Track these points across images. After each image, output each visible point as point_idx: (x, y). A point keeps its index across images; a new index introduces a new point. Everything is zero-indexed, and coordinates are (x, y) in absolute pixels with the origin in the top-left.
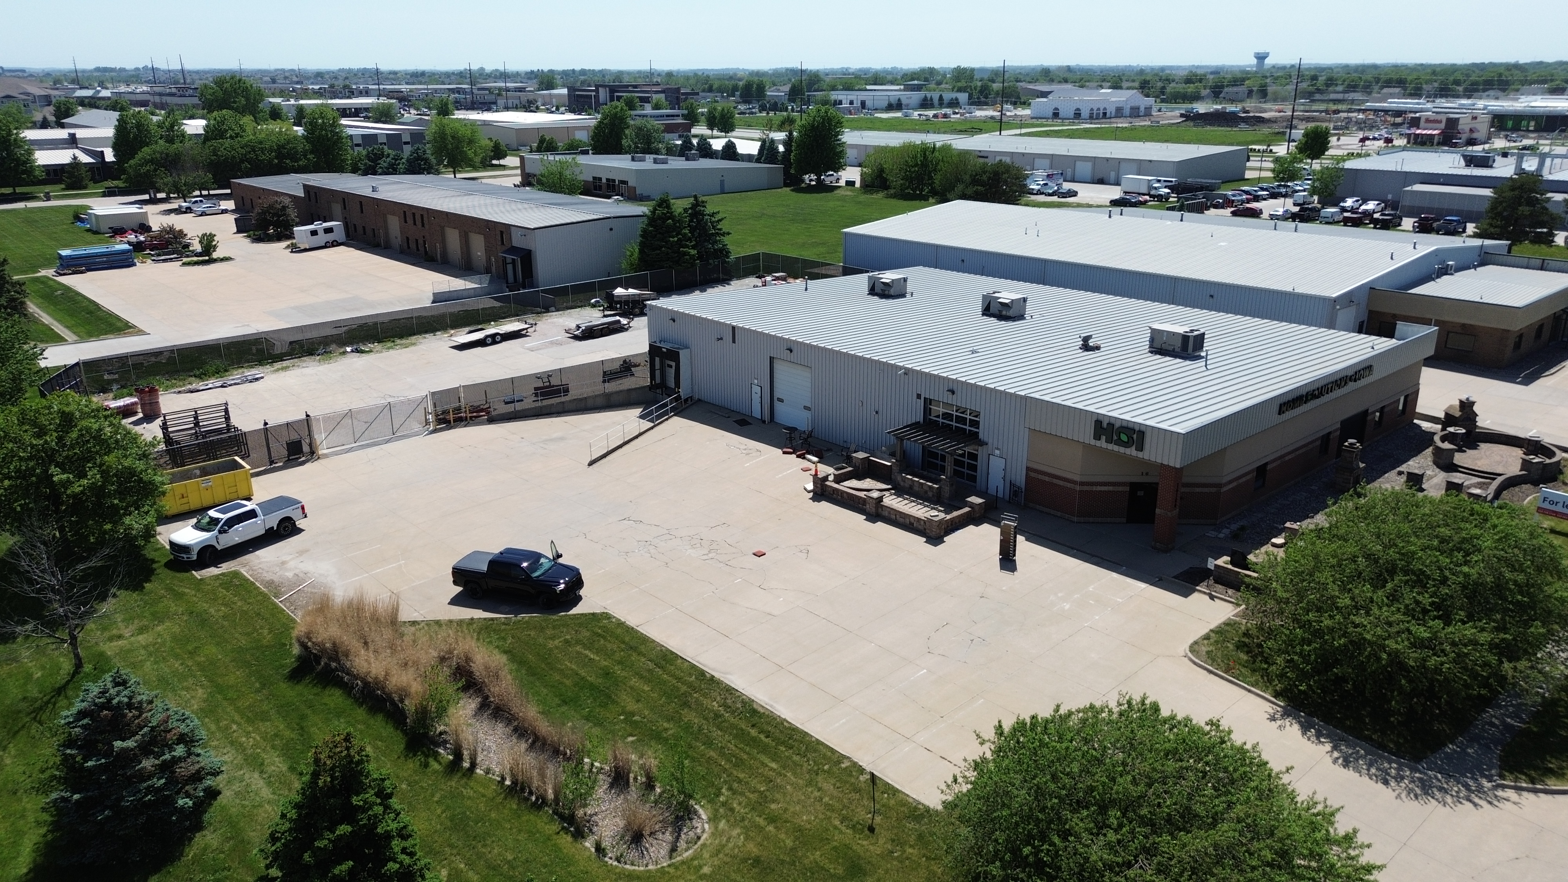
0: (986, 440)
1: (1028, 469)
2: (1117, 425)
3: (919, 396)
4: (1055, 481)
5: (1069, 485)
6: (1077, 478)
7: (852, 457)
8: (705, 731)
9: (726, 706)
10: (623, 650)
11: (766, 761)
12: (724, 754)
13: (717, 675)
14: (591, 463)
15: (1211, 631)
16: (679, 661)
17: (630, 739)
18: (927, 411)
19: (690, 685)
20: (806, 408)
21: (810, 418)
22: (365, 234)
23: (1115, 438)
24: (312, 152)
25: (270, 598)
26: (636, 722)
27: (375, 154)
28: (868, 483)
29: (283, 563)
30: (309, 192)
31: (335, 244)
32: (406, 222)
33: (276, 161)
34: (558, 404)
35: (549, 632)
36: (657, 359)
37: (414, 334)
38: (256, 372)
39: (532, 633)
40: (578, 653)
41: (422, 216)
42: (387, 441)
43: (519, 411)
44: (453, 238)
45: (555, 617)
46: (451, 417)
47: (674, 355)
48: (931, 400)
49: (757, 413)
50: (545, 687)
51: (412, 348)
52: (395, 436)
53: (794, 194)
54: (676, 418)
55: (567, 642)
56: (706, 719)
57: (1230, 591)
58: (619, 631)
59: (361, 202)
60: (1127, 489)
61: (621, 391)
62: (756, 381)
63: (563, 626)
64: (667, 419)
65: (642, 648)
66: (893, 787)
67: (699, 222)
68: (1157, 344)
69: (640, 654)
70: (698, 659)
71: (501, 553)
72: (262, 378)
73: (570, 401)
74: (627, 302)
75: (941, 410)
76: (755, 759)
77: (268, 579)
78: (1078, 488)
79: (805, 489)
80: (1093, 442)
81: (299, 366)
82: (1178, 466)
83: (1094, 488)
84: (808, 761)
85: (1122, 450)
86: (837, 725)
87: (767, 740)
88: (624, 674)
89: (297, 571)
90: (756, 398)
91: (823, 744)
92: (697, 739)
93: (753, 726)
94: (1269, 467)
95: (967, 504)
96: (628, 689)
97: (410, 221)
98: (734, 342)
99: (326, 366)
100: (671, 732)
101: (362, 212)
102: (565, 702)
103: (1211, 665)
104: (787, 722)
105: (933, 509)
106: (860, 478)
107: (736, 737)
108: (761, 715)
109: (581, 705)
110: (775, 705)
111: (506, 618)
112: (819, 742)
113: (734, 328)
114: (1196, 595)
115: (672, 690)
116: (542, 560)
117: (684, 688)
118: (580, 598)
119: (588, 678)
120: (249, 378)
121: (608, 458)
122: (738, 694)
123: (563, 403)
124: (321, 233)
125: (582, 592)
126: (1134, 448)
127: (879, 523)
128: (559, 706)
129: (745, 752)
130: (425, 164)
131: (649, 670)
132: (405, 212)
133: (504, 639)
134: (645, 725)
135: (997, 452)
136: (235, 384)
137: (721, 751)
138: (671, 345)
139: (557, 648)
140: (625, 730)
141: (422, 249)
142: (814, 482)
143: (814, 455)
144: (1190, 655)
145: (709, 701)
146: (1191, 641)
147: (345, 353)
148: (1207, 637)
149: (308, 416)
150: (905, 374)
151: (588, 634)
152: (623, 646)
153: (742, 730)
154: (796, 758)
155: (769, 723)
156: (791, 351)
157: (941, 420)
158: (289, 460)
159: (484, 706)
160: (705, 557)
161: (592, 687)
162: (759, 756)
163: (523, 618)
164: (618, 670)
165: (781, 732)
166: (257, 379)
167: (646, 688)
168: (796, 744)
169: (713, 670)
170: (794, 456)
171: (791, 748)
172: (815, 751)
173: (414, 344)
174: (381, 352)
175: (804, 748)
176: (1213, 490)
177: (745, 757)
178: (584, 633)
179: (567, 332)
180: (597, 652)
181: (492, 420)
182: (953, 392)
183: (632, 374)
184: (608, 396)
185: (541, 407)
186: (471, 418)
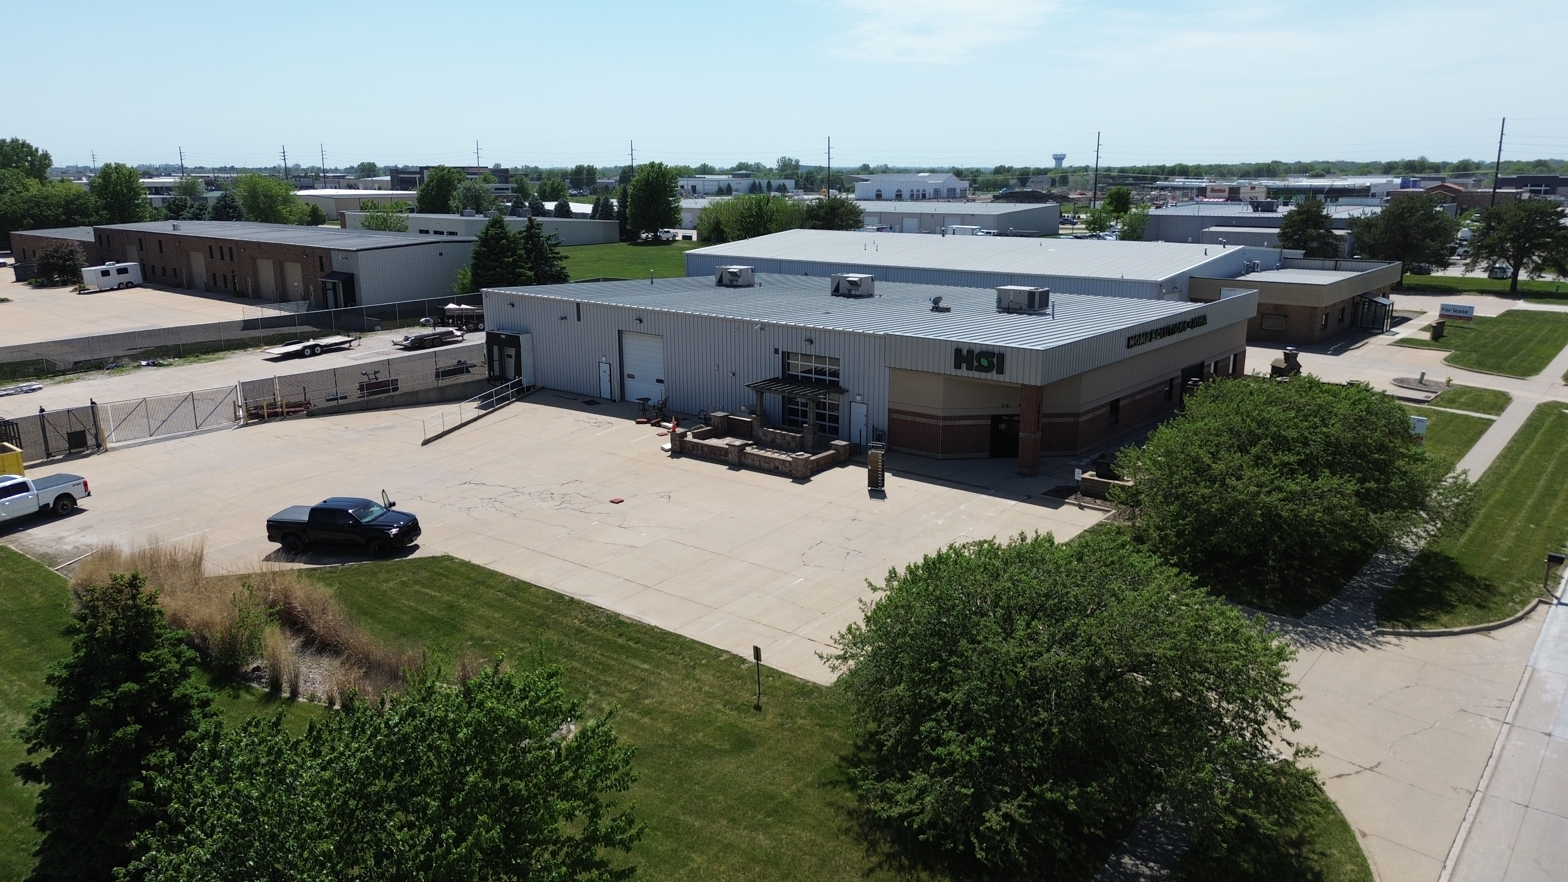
0: (846, 387)
1: (890, 411)
2: (977, 351)
3: (776, 351)
4: (918, 419)
5: (932, 421)
6: (940, 413)
7: (710, 417)
8: (567, 646)
9: (589, 622)
10: (468, 585)
11: (637, 663)
12: (589, 663)
13: (576, 598)
14: (426, 443)
15: (1085, 531)
16: (534, 590)
18: (785, 366)
19: (547, 608)
20: (660, 381)
21: (663, 392)
22: (164, 275)
23: (975, 364)
24: (104, 208)
25: (42, 567)
26: (487, 644)
27: (177, 205)
28: (727, 440)
29: (61, 538)
30: (100, 236)
31: (129, 285)
32: (212, 257)
33: (63, 217)
34: (386, 397)
35: (382, 576)
36: (496, 348)
37: (222, 351)
38: (33, 384)
39: (363, 579)
40: (417, 592)
41: (230, 249)
42: (189, 435)
43: (342, 405)
44: (266, 271)
45: (389, 562)
46: (265, 412)
47: (514, 341)
48: (788, 353)
49: (606, 394)
50: (379, 624)
51: (220, 361)
52: (198, 428)
53: (631, 247)
54: (520, 403)
55: (403, 583)
56: (567, 635)
57: (1098, 501)
58: (463, 569)
59: (160, 241)
60: (989, 422)
61: (456, 384)
62: (604, 359)
63: (401, 570)
64: (508, 404)
65: (491, 582)
66: (778, 671)
67: (535, 245)
68: (1005, 304)
69: (488, 586)
70: (555, 586)
71: (325, 502)
72: (40, 389)
73: (400, 395)
74: (459, 317)
75: (800, 363)
76: (625, 664)
77: (41, 552)
78: (941, 423)
79: (663, 449)
80: (954, 372)
81: (84, 379)
82: (1039, 384)
83: (957, 423)
84: (683, 658)
85: (983, 375)
86: (712, 629)
87: (636, 646)
88: (470, 605)
89: (77, 545)
90: (605, 378)
91: (698, 643)
92: (557, 653)
93: (620, 635)
94: (1121, 403)
95: (831, 447)
96: (476, 618)
97: (217, 255)
98: (579, 319)
99: (117, 378)
100: (527, 650)
101: (161, 251)
102: (403, 635)
104: (658, 629)
106: (722, 436)
107: (601, 647)
108: (628, 625)
109: (421, 637)
110: (643, 615)
111: (332, 568)
112: (693, 641)
113: (578, 304)
114: (1065, 508)
115: (527, 615)
116: (372, 507)
117: (540, 612)
118: (417, 544)
119: (430, 613)
120: (25, 389)
121: (444, 438)
122: (601, 610)
123: (392, 396)
124: (113, 273)
125: (419, 539)
126: (995, 371)
127: (742, 470)
128: (397, 638)
129: (612, 659)
130: (234, 212)
131: (500, 600)
132: (210, 247)
135: (859, 398)
136: (8, 395)
137: (586, 661)
138: (510, 331)
139: (391, 589)
140: (475, 653)
141: (230, 285)
142: (672, 442)
143: (668, 422)
145: (569, 620)
147: (139, 366)
149: (93, 403)
150: (762, 329)
151: (427, 574)
152: (468, 582)
153: (608, 640)
154: (670, 658)
155: (637, 632)
156: (641, 321)
157: (799, 374)
158: (70, 453)
159: (308, 642)
160: (558, 507)
161: (434, 620)
162: (628, 660)
163: (352, 566)
164: (463, 603)
165: (652, 637)
166: (34, 390)
167: (496, 615)
168: (669, 645)
169: (573, 593)
170: (648, 425)
171: (664, 649)
172: (691, 649)
173: (222, 358)
174: (183, 365)
175: (678, 648)
176: (1072, 420)
178: (424, 575)
179: (395, 344)
180: (439, 589)
181: (311, 415)
182: (811, 342)
183: (468, 372)
184: (442, 389)
185: (367, 401)
186: (288, 413)
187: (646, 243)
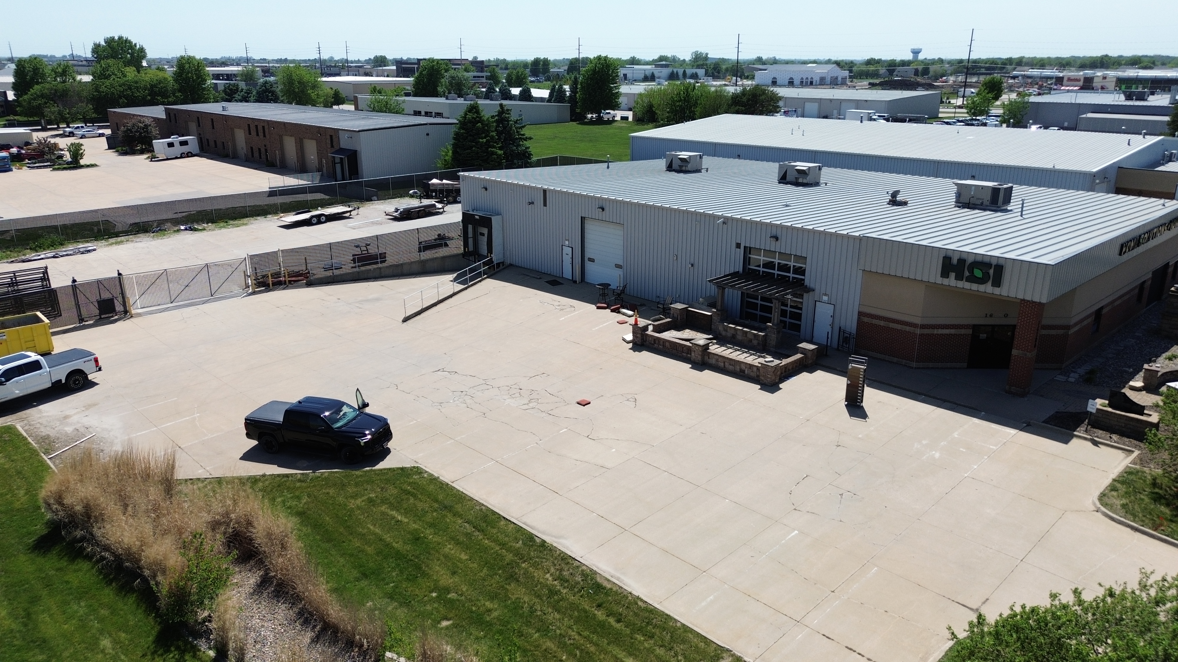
0: (812, 286)
1: (860, 314)
3: (738, 246)
4: (892, 325)
5: (908, 329)
6: (918, 321)
7: (670, 309)
8: (539, 613)
9: (563, 580)
10: (436, 511)
12: (565, 644)
13: (548, 539)
14: (406, 320)
15: (1114, 480)
16: (503, 523)
17: (445, 623)
18: (746, 260)
19: (517, 553)
20: (618, 266)
21: (622, 276)
22: (216, 147)
23: (967, 274)
24: (179, 91)
25: (38, 455)
26: (451, 601)
27: (231, 90)
28: (687, 334)
29: (66, 417)
30: (169, 114)
31: (189, 155)
32: (250, 134)
33: (149, 98)
34: (374, 269)
35: (351, 490)
36: (470, 227)
37: (247, 217)
38: (90, 245)
39: (332, 491)
40: (383, 513)
41: (263, 127)
42: (204, 302)
43: (337, 276)
44: (290, 145)
45: (358, 473)
46: (270, 280)
47: (486, 222)
48: (750, 248)
49: (567, 274)
50: (342, 556)
51: (244, 227)
52: (213, 296)
53: (580, 126)
54: (489, 281)
55: (370, 500)
56: (539, 596)
57: (1115, 437)
58: (431, 488)
59: (212, 119)
60: (970, 331)
61: (436, 258)
62: (567, 243)
63: (368, 482)
64: (480, 281)
65: (458, 508)
67: (505, 128)
68: (964, 200)
69: (456, 514)
70: (524, 519)
71: (300, 402)
72: (94, 250)
73: (387, 267)
74: (441, 191)
75: (763, 259)
77: (44, 434)
78: (918, 331)
79: (624, 340)
80: (939, 280)
81: (132, 241)
82: (1044, 301)
83: (936, 332)
84: (676, 655)
85: (975, 287)
86: (703, 604)
87: (618, 626)
88: (437, 539)
89: (78, 426)
90: (567, 259)
91: (692, 631)
92: (528, 624)
93: (599, 606)
94: (1104, 311)
95: (797, 351)
96: (442, 558)
97: (253, 133)
98: (545, 205)
99: (159, 241)
100: (495, 614)
101: (213, 128)
102: (365, 575)
103: (1134, 521)
104: (642, 600)
105: (759, 357)
106: (679, 329)
107: (578, 621)
108: (608, 592)
109: (384, 579)
110: (622, 577)
111: (302, 474)
112: (686, 629)
113: (545, 191)
114: (1075, 441)
115: (495, 559)
116: (345, 409)
117: (509, 557)
118: (388, 451)
119: (395, 545)
120: (82, 250)
121: (423, 315)
122: (576, 564)
123: (380, 268)
124: (177, 144)
125: (390, 445)
126: (990, 283)
127: (706, 371)
128: (358, 580)
129: (591, 642)
130: (272, 95)
131: (468, 535)
132: (249, 125)
133: (298, 498)
134: (463, 606)
135: (825, 298)
136: (67, 255)
137: (561, 641)
138: (483, 213)
139: (359, 508)
140: (438, 612)
141: (263, 156)
142: (633, 332)
143: (628, 309)
144: (1103, 509)
145: (541, 573)
146: (1097, 493)
147: (179, 231)
148: (1112, 488)
149: (120, 274)
150: (724, 223)
151: (395, 492)
152: (436, 505)
153: (585, 611)
154: (660, 651)
155: (618, 603)
156: (603, 209)
157: (761, 269)
158: (101, 318)
159: (264, 583)
160: (526, 407)
161: (399, 556)
162: (610, 648)
163: (322, 474)
164: (429, 534)
165: (636, 614)
166: (89, 251)
167: (464, 557)
168: (657, 631)
169: (543, 533)
170: (608, 311)
171: (652, 637)
172: (684, 641)
173: (246, 224)
174: (213, 230)
175: (668, 637)
176: (1061, 332)
177: (592, 649)
178: (392, 491)
179: (387, 215)
180: (407, 512)
181: (310, 284)
182: (777, 239)
183: (446, 245)
184: (423, 262)
185: (358, 272)
186: (290, 282)
187: (591, 122)
